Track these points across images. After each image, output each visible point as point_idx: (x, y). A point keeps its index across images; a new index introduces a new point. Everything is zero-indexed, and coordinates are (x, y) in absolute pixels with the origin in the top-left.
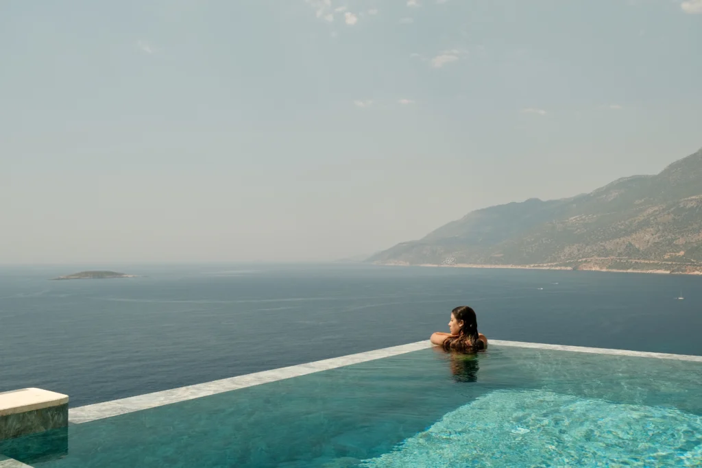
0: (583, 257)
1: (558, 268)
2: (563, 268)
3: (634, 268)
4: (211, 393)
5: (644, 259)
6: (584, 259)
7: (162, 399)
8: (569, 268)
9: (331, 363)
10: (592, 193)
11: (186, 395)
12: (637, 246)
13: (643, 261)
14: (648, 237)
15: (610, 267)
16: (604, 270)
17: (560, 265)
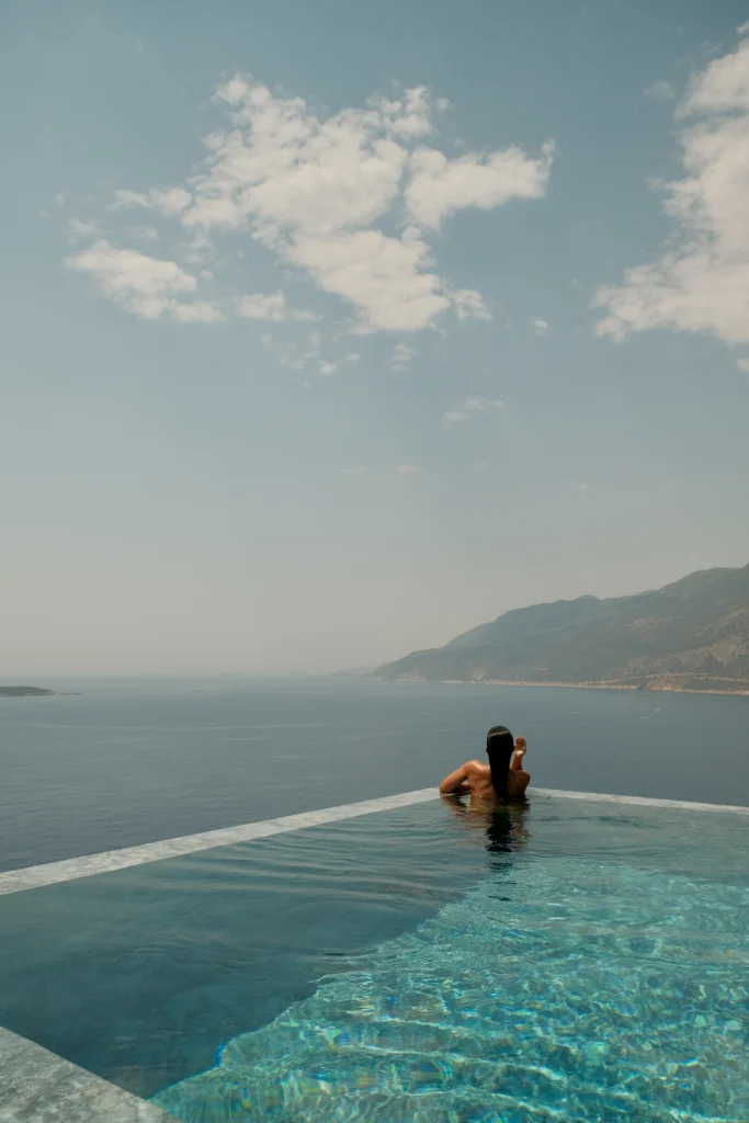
0: (652, 673)
1: (619, 687)
2: (626, 687)
3: (717, 689)
4: (140, 861)
5: (729, 676)
6: (652, 676)
7: (73, 869)
8: (634, 687)
9: (306, 819)
10: (661, 590)
11: (104, 863)
12: (719, 659)
13: (727, 679)
14: (732, 648)
15: (685, 687)
16: (679, 690)
17: (621, 684)
